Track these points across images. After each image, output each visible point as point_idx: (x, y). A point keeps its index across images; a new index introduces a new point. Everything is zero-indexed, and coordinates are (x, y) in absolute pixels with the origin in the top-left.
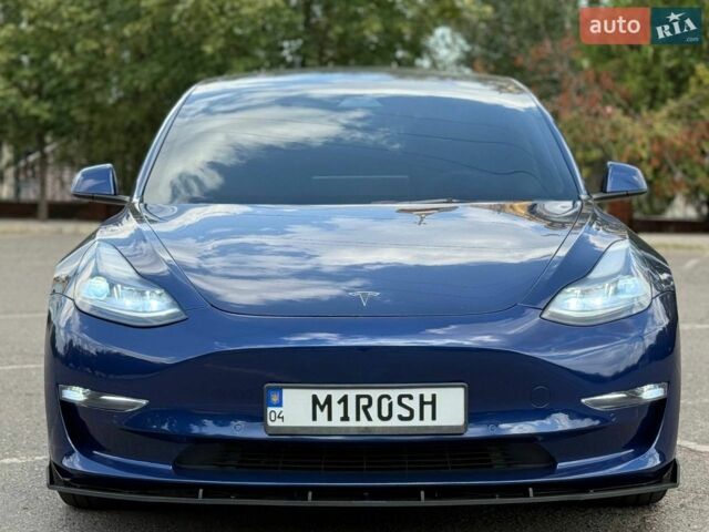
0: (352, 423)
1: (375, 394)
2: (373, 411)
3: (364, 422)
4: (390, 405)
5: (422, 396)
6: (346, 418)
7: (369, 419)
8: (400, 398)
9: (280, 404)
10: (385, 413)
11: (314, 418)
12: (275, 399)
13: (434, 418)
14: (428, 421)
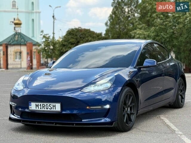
0: (42, 109)
1: (45, 104)
2: (45, 107)
3: (44, 109)
4: (48, 106)
5: (53, 105)
6: (41, 108)
7: (45, 109)
8: (49, 105)
9: (31, 105)
10: (47, 108)
11: (36, 108)
12: (30, 104)
13: (55, 109)
14: (54, 110)
